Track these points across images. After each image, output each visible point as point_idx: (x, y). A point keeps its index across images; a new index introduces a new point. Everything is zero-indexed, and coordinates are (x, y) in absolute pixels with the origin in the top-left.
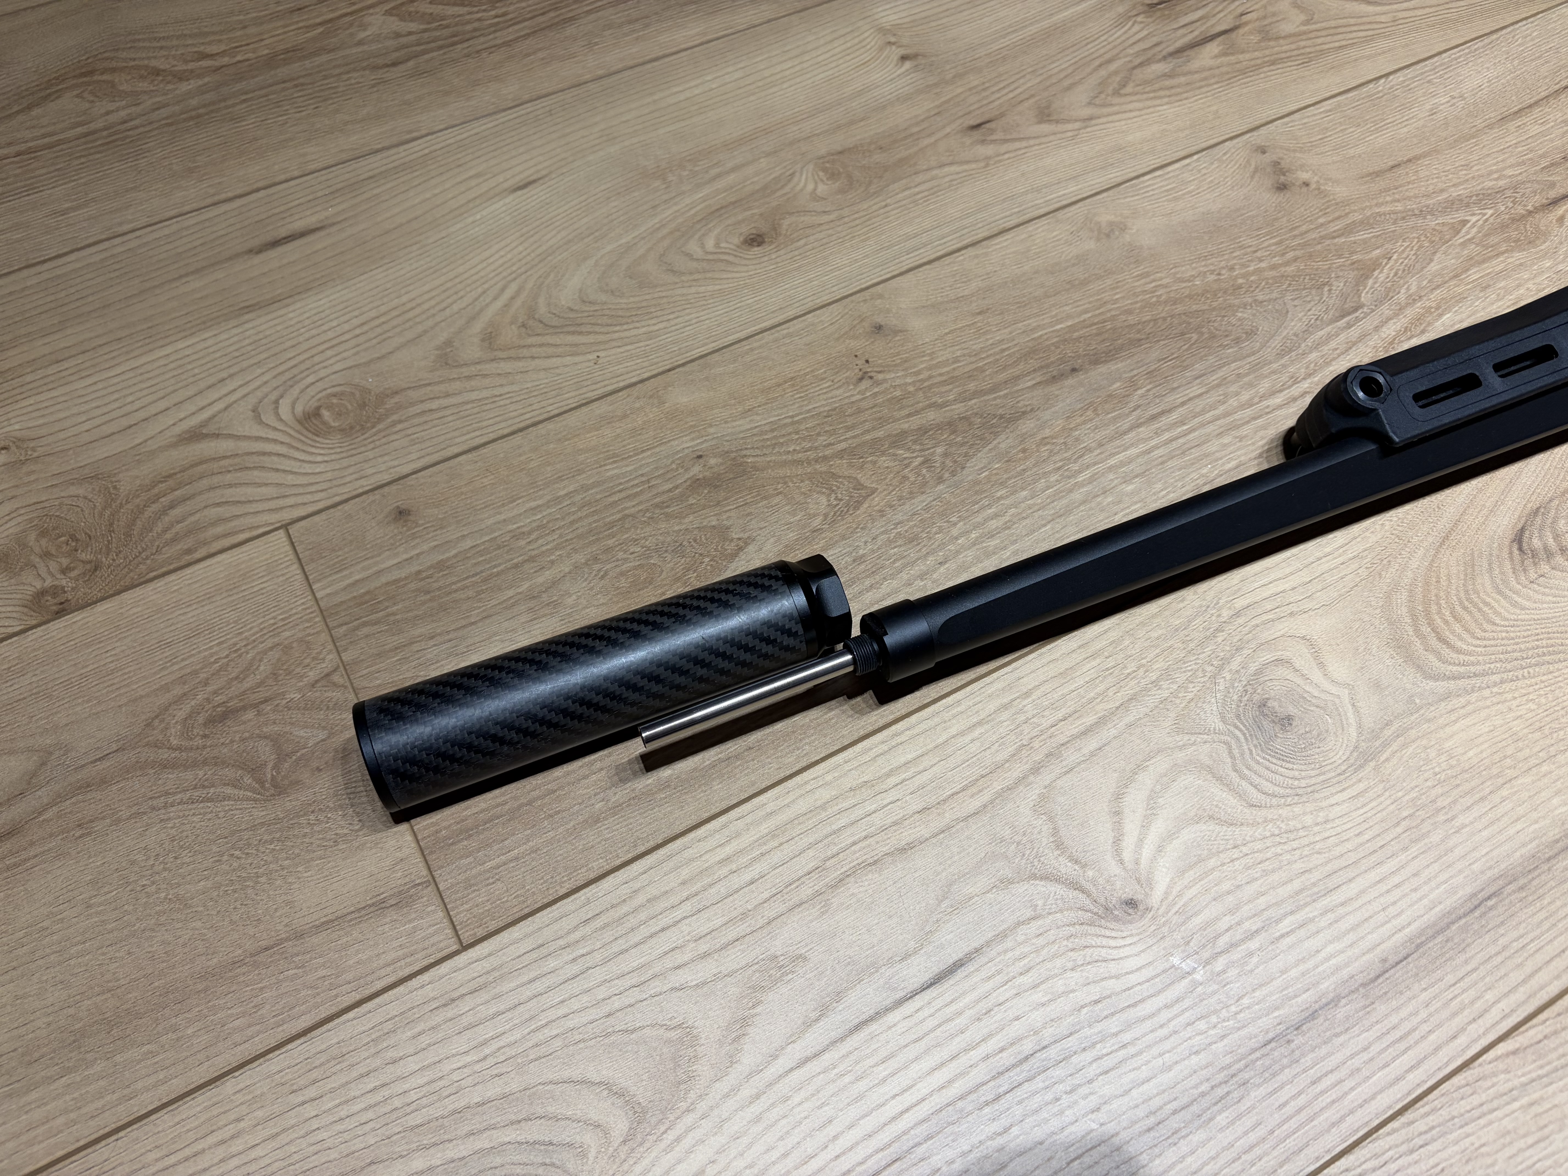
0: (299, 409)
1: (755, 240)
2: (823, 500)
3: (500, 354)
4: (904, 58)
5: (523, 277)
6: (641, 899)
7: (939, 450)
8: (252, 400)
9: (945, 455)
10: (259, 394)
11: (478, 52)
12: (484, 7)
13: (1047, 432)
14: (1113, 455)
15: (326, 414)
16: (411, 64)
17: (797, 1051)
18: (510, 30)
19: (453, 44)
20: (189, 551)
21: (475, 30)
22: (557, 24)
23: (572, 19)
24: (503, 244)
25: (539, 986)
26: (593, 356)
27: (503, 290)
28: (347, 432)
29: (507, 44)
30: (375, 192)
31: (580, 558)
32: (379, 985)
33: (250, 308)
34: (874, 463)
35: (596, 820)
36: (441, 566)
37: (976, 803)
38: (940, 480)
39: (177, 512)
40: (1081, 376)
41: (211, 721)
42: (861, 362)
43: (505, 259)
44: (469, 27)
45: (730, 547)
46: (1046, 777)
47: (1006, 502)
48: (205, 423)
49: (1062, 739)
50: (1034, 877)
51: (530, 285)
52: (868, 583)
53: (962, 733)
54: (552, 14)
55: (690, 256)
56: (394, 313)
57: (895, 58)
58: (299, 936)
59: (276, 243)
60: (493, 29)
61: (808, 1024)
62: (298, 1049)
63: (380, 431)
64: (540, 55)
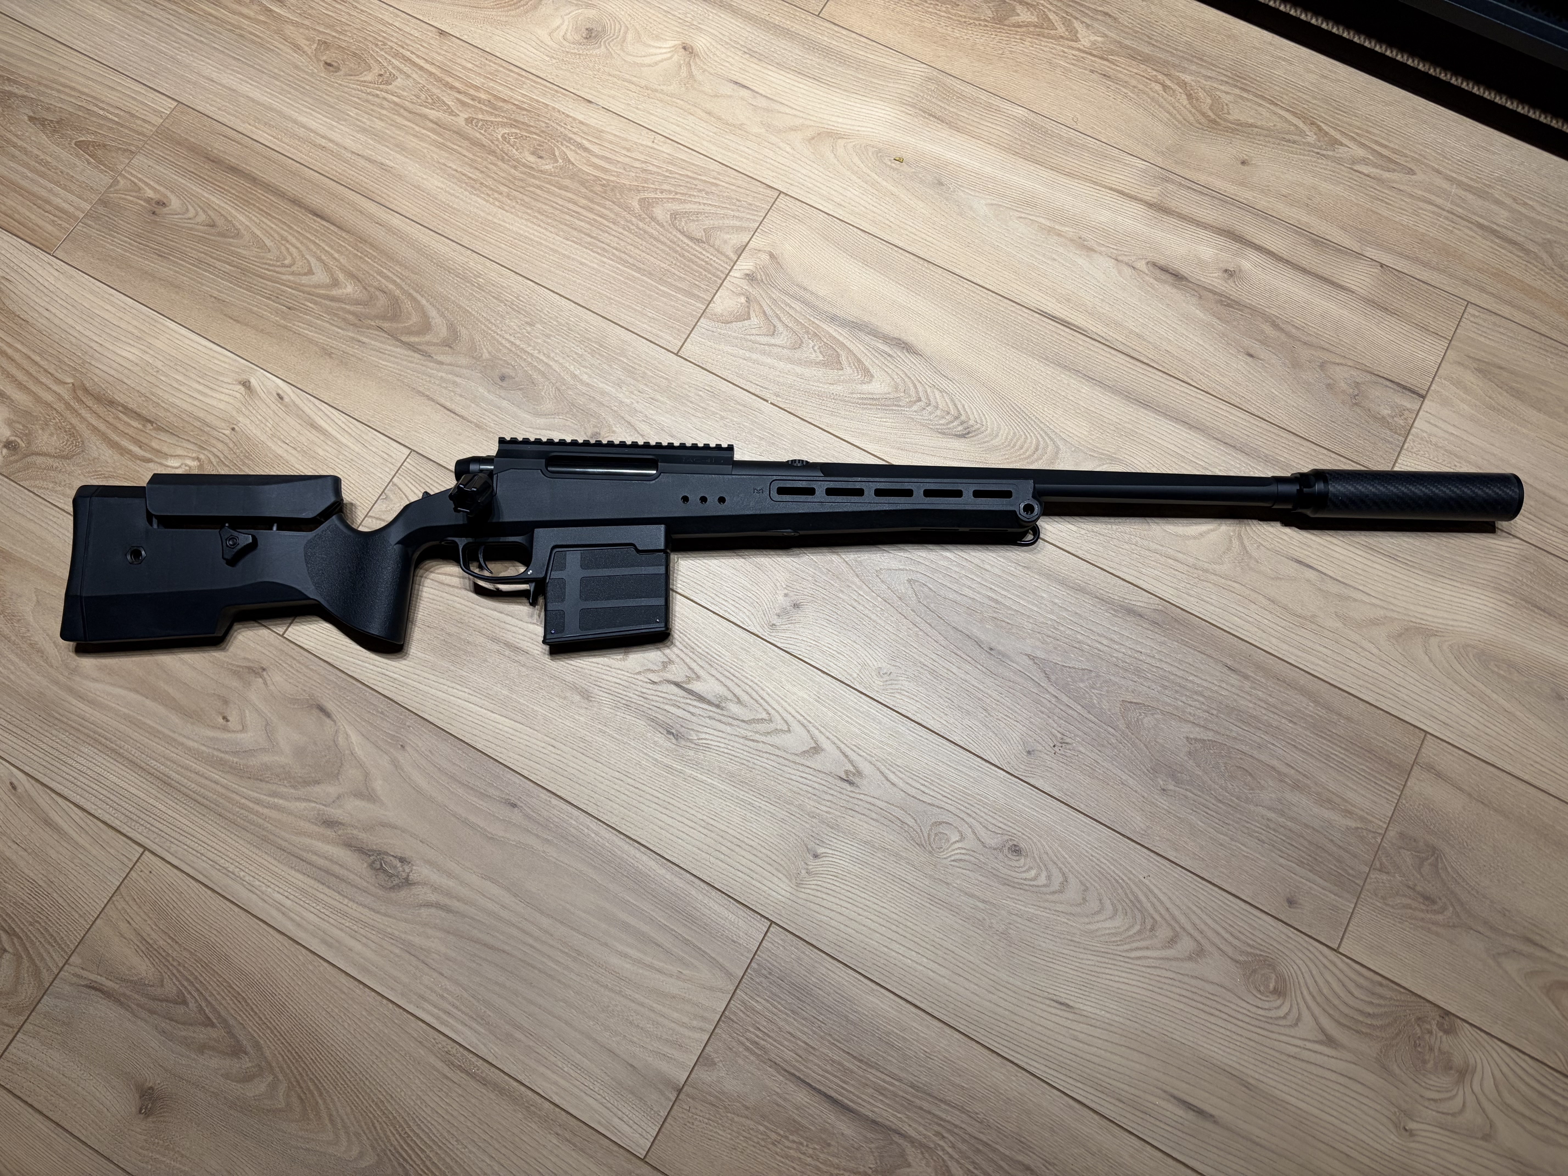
0: (1279, 1002)
1: (1016, 850)
2: (1145, 721)
3: (1178, 929)
4: (816, 856)
5: (1124, 954)
6: (1361, 682)
7: (1082, 685)
8: (1292, 1031)
9: (1082, 681)
10: (1287, 1031)
11: (981, 1123)
12: (941, 1153)
13: (1038, 643)
14: (1032, 610)
15: (1272, 986)
16: (1020, 1158)
17: (1366, 598)
18: (949, 1118)
19: (986, 1144)
20: (1381, 985)
21: (964, 1141)
22: (925, 1092)
23: (913, 1086)
24: (1111, 983)
25: (1417, 697)
26: (1146, 881)
27: (1139, 958)
28: (1272, 966)
29: (962, 1110)
30: (1127, 1088)
31: (1252, 807)
32: (1461, 753)
33: (1247, 1086)
34: (1109, 710)
35: (1348, 719)
36: (1301, 864)
37: (1235, 585)
38: (1098, 676)
39: (1370, 1010)
40: (993, 645)
41: (1434, 902)
42: (1056, 749)
43: (1120, 974)
44: (964, 1147)
45: (1198, 745)
46: (1206, 566)
47: (1089, 642)
48: (1320, 1042)
49: (1186, 568)
50: (1247, 552)
51: (1127, 947)
52: (1172, 677)
53: (1212, 604)
54: (918, 1102)
55: (1049, 877)
56: (1194, 1004)
57: (819, 862)
58: (1470, 795)
59: (1200, 1112)
60: (956, 1130)
61: (1355, 600)
62: (1499, 764)
63: (1261, 950)
64: (957, 1081)
